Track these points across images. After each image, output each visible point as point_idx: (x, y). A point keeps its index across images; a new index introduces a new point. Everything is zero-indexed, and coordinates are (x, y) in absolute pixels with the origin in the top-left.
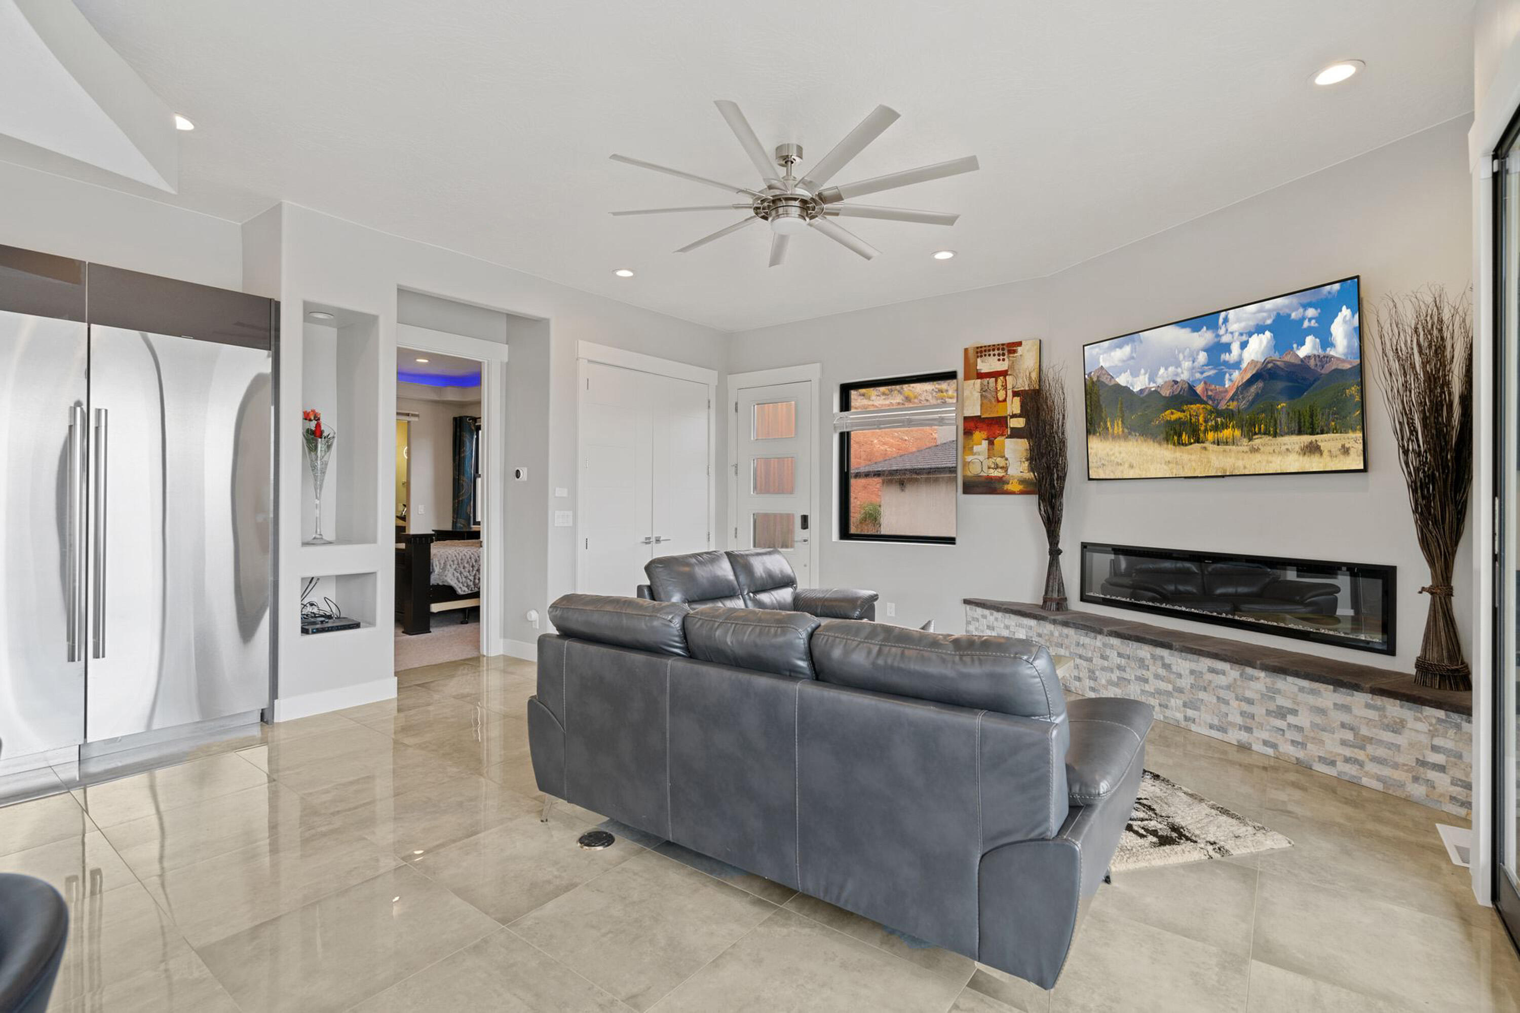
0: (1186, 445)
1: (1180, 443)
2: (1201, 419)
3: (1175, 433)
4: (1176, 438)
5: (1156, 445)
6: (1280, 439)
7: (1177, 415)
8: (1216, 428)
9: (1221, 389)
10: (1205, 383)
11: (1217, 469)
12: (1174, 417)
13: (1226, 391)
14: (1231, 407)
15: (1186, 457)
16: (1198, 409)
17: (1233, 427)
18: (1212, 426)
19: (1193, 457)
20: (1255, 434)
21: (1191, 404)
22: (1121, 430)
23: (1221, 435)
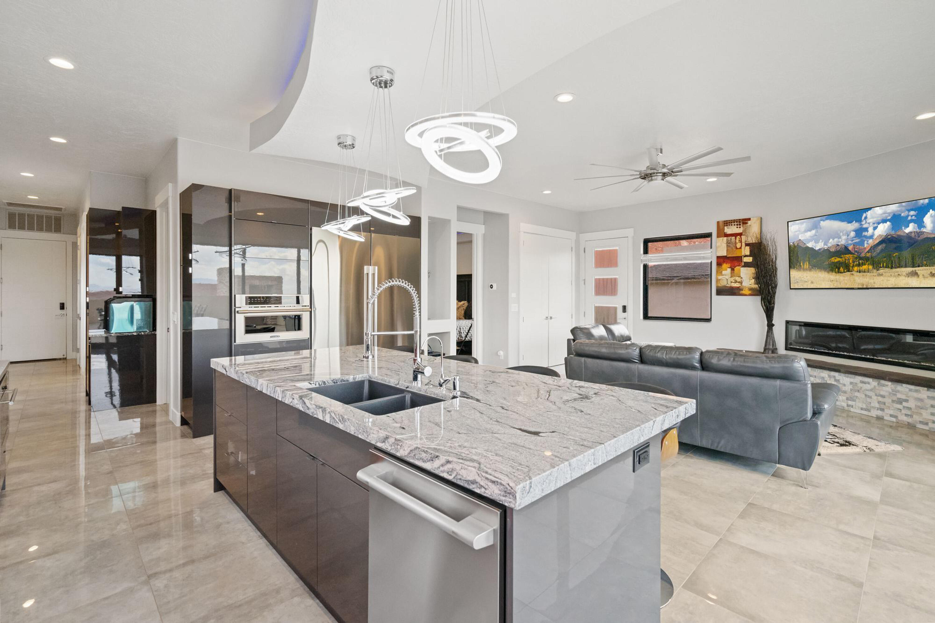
0: (842, 273)
1: (839, 272)
2: (851, 261)
3: (837, 268)
4: (837, 270)
5: (826, 273)
6: (894, 270)
7: (838, 259)
8: (859, 265)
9: (862, 247)
10: (854, 245)
11: (859, 284)
12: (836, 261)
13: (865, 249)
14: (867, 256)
15: (842, 278)
16: (850, 256)
17: (868, 264)
18: (857, 264)
19: (846, 278)
20: (881, 267)
21: (846, 254)
22: (808, 266)
23: (861, 268)
